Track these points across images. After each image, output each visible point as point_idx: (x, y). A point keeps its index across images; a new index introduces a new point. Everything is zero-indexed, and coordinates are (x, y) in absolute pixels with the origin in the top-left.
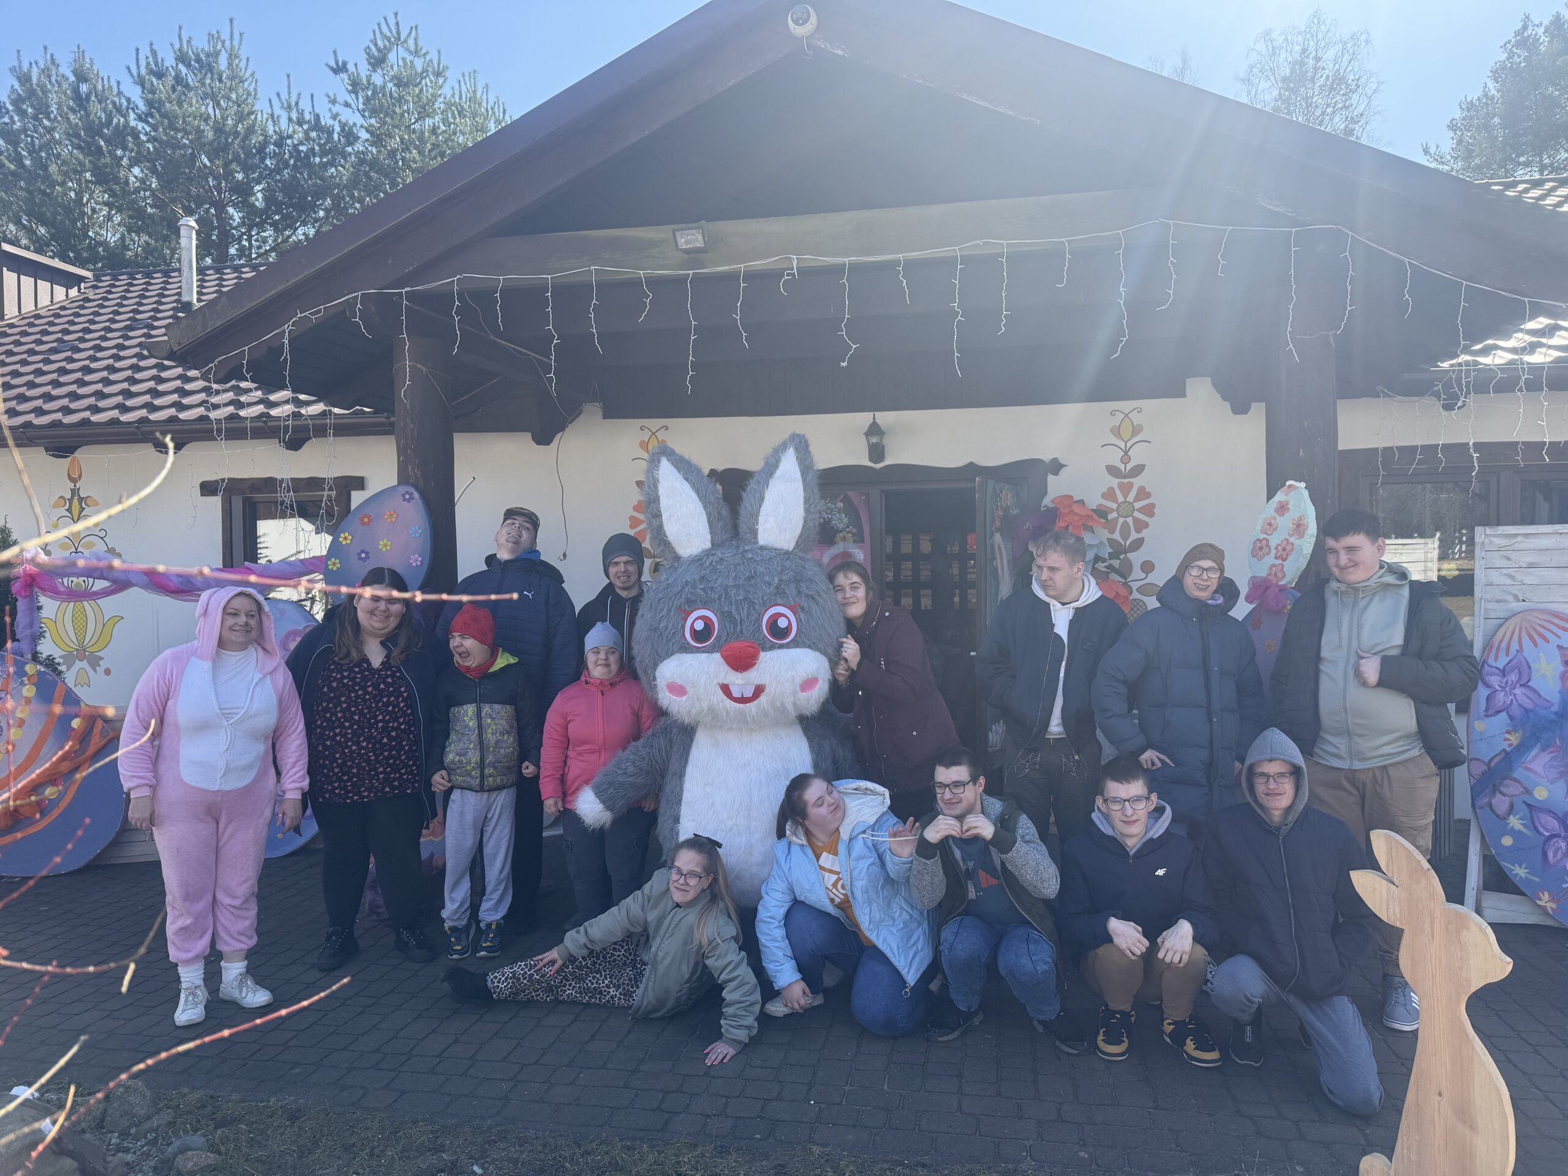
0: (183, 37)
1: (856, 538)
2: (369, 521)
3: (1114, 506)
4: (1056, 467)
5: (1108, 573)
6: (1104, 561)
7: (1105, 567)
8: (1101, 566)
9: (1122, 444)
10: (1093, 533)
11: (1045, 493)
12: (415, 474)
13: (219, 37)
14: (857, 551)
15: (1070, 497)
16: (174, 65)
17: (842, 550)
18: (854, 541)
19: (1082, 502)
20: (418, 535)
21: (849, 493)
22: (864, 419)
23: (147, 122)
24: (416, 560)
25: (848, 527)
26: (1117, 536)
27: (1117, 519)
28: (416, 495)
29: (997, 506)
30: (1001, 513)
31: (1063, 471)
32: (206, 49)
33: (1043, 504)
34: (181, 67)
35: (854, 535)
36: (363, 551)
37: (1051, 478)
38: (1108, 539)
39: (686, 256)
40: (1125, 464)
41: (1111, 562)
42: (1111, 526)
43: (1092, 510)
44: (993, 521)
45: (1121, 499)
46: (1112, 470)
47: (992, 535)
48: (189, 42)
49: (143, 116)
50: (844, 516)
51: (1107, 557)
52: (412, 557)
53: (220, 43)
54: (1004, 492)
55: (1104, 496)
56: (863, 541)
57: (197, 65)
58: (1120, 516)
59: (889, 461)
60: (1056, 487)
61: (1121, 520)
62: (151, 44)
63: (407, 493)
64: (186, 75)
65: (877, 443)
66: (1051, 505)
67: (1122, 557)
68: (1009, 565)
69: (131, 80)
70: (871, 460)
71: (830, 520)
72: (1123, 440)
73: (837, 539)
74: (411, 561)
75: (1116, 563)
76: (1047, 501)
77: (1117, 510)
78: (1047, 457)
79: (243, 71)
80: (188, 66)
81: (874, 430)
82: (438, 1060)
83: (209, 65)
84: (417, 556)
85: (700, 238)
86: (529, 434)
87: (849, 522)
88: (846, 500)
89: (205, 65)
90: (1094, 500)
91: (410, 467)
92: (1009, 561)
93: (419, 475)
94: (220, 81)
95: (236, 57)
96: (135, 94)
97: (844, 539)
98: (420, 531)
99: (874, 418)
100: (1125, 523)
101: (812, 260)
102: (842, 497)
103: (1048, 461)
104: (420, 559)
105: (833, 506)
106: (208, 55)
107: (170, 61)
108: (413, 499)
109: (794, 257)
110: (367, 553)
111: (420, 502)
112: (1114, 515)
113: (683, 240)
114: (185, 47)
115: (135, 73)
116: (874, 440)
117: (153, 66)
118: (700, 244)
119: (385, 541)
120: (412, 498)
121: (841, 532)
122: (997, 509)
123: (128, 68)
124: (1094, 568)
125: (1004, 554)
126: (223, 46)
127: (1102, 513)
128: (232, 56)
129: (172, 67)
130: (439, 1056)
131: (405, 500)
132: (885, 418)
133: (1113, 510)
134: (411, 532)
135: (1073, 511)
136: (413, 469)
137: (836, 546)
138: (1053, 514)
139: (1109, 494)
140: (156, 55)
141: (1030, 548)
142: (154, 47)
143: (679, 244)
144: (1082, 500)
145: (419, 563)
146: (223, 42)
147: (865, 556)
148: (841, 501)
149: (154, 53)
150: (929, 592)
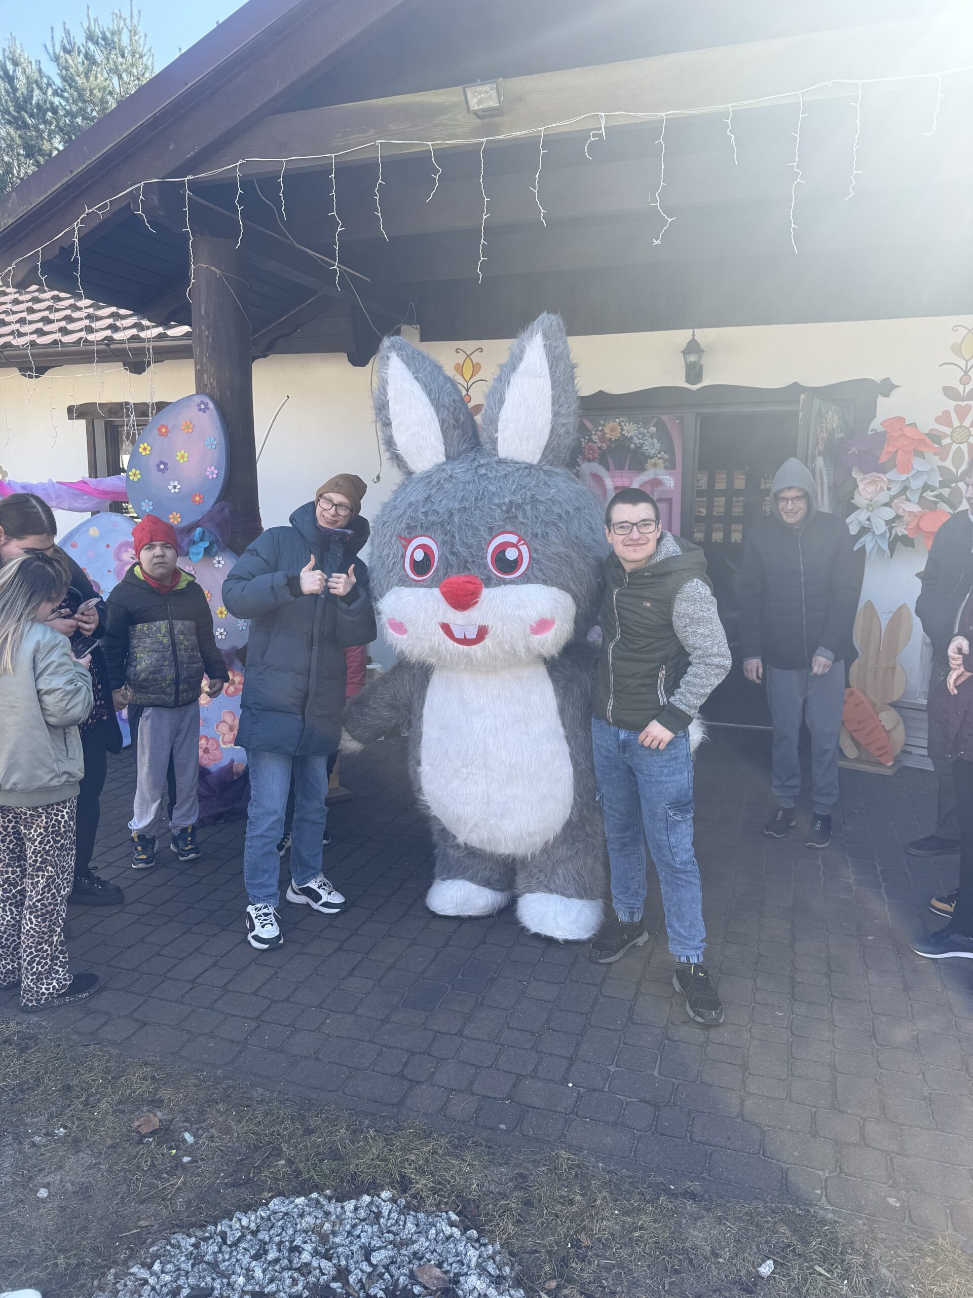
0: (90, 17)
1: (667, 464)
2: (167, 431)
3: (948, 431)
4: (887, 388)
5: (936, 503)
6: (933, 489)
7: (934, 496)
8: (929, 495)
9: (962, 364)
10: (924, 458)
11: (874, 417)
12: (211, 384)
13: (121, 16)
14: (668, 477)
15: (903, 419)
16: (84, 43)
17: (652, 477)
18: (666, 468)
19: (914, 425)
20: (213, 447)
21: (662, 417)
22: (682, 336)
23: (62, 96)
24: (212, 473)
25: (659, 453)
26: (949, 464)
27: (950, 445)
28: (211, 405)
29: (822, 428)
30: (825, 435)
31: (895, 393)
32: (111, 27)
33: (870, 428)
34: (90, 44)
35: (665, 461)
36: (162, 463)
37: (881, 400)
38: (938, 466)
39: (480, 121)
40: (965, 385)
41: (942, 491)
42: (943, 453)
43: (925, 434)
44: (817, 443)
45: (956, 423)
46: (949, 392)
47: (814, 459)
48: (96, 20)
49: (59, 91)
50: (656, 441)
51: (938, 486)
52: (209, 469)
53: (122, 21)
54: (830, 413)
55: (938, 420)
56: (673, 467)
57: (103, 43)
58: (954, 441)
59: (706, 382)
60: (886, 408)
61: (955, 446)
62: (64, 23)
63: (202, 403)
64: (94, 51)
65: (695, 362)
66: (880, 429)
67: (953, 485)
68: (829, 491)
69: (48, 58)
70: (687, 381)
71: (641, 446)
72: (965, 359)
73: (648, 465)
74: (208, 474)
75: (946, 492)
76: (876, 425)
77: (951, 436)
78: (878, 377)
79: (142, 47)
80: (97, 43)
81: (693, 347)
82: (191, 986)
83: (113, 42)
84: (213, 468)
85: (494, 94)
86: (345, 355)
87: (661, 447)
88: (660, 425)
89: (108, 43)
90: (926, 423)
91: (206, 376)
92: (829, 488)
93: (215, 384)
94: (123, 56)
95: (135, 34)
96: (52, 71)
97: (655, 465)
98: (215, 443)
99: (693, 335)
100: (959, 451)
101: (623, 117)
102: (655, 421)
103: (879, 382)
104: (216, 471)
105: (646, 431)
106: (113, 34)
107: (80, 39)
108: (208, 409)
109: (603, 114)
110: (165, 464)
111: (215, 412)
112: (947, 441)
113: (475, 100)
114: (93, 26)
115: (51, 51)
116: (692, 358)
117: (67, 45)
118: (493, 103)
119: (183, 452)
120: (206, 408)
121: (652, 458)
122: (822, 431)
123: (45, 46)
124: (921, 497)
125: (826, 481)
126: (125, 24)
127: (935, 437)
128: (133, 32)
129: (83, 45)
130: (193, 981)
131: (200, 410)
132: (704, 335)
133: (946, 436)
134: (206, 443)
135: (904, 435)
136: (209, 379)
137: (646, 472)
138: (881, 438)
139: (944, 419)
140: (69, 34)
141: (854, 475)
142: (67, 27)
143: (471, 105)
144: (915, 424)
145: (215, 476)
146: (125, 20)
147: (676, 483)
148: (653, 426)
149: (68, 33)
150: (740, 527)
